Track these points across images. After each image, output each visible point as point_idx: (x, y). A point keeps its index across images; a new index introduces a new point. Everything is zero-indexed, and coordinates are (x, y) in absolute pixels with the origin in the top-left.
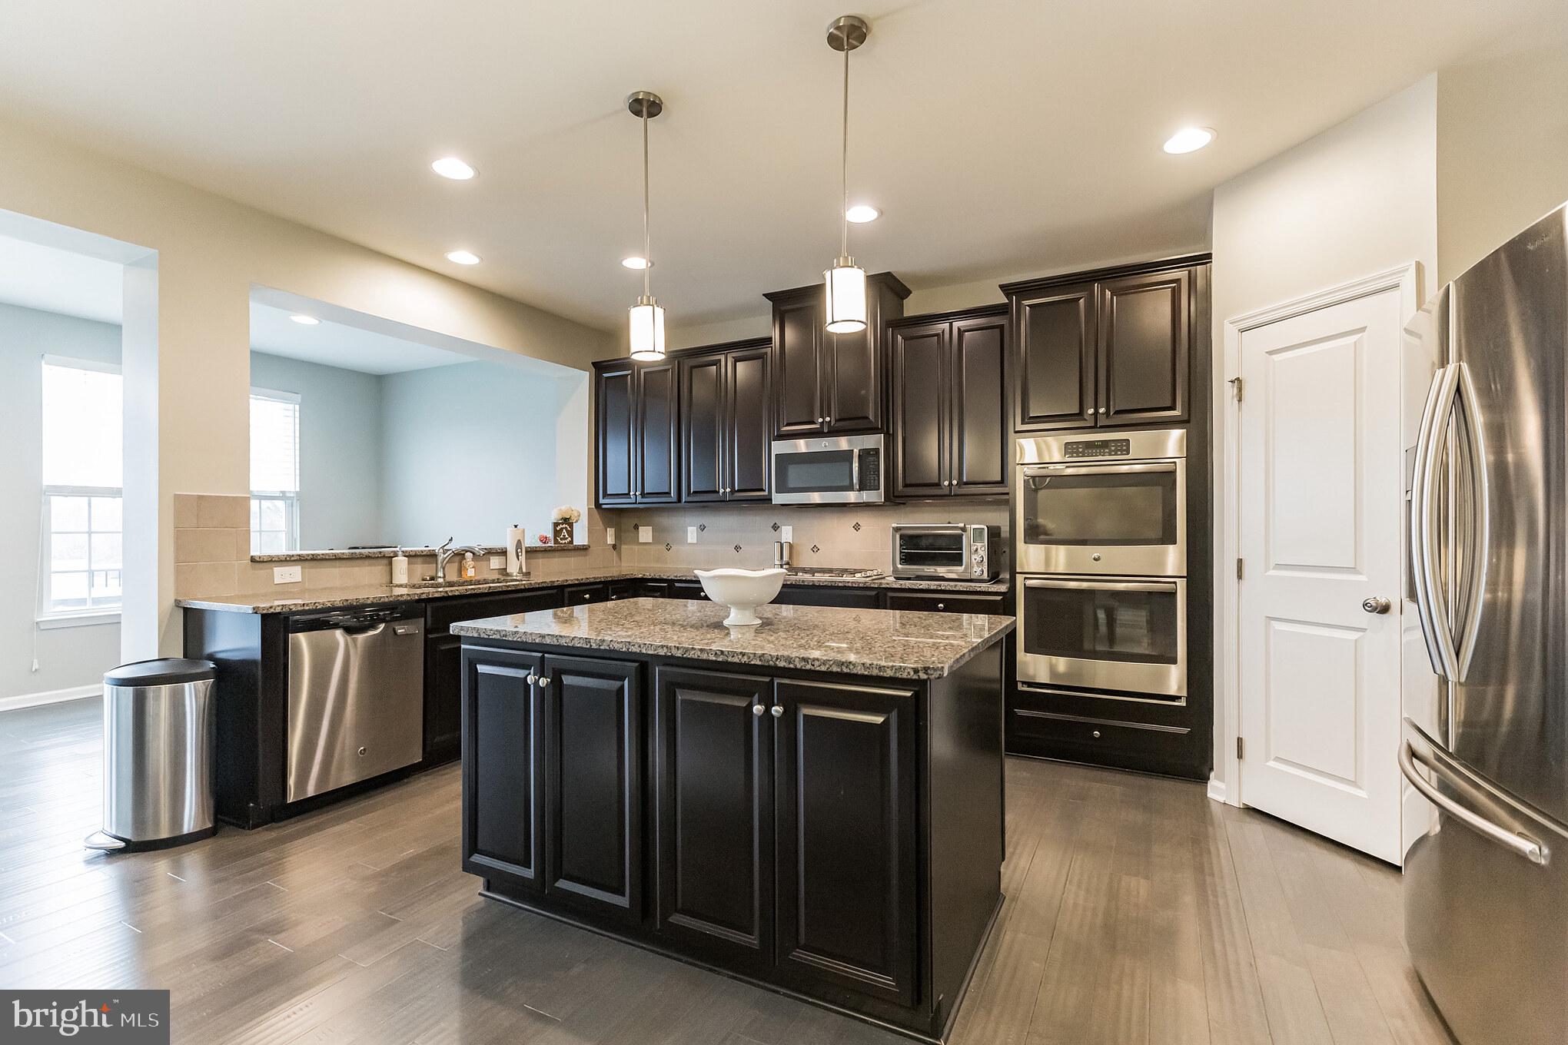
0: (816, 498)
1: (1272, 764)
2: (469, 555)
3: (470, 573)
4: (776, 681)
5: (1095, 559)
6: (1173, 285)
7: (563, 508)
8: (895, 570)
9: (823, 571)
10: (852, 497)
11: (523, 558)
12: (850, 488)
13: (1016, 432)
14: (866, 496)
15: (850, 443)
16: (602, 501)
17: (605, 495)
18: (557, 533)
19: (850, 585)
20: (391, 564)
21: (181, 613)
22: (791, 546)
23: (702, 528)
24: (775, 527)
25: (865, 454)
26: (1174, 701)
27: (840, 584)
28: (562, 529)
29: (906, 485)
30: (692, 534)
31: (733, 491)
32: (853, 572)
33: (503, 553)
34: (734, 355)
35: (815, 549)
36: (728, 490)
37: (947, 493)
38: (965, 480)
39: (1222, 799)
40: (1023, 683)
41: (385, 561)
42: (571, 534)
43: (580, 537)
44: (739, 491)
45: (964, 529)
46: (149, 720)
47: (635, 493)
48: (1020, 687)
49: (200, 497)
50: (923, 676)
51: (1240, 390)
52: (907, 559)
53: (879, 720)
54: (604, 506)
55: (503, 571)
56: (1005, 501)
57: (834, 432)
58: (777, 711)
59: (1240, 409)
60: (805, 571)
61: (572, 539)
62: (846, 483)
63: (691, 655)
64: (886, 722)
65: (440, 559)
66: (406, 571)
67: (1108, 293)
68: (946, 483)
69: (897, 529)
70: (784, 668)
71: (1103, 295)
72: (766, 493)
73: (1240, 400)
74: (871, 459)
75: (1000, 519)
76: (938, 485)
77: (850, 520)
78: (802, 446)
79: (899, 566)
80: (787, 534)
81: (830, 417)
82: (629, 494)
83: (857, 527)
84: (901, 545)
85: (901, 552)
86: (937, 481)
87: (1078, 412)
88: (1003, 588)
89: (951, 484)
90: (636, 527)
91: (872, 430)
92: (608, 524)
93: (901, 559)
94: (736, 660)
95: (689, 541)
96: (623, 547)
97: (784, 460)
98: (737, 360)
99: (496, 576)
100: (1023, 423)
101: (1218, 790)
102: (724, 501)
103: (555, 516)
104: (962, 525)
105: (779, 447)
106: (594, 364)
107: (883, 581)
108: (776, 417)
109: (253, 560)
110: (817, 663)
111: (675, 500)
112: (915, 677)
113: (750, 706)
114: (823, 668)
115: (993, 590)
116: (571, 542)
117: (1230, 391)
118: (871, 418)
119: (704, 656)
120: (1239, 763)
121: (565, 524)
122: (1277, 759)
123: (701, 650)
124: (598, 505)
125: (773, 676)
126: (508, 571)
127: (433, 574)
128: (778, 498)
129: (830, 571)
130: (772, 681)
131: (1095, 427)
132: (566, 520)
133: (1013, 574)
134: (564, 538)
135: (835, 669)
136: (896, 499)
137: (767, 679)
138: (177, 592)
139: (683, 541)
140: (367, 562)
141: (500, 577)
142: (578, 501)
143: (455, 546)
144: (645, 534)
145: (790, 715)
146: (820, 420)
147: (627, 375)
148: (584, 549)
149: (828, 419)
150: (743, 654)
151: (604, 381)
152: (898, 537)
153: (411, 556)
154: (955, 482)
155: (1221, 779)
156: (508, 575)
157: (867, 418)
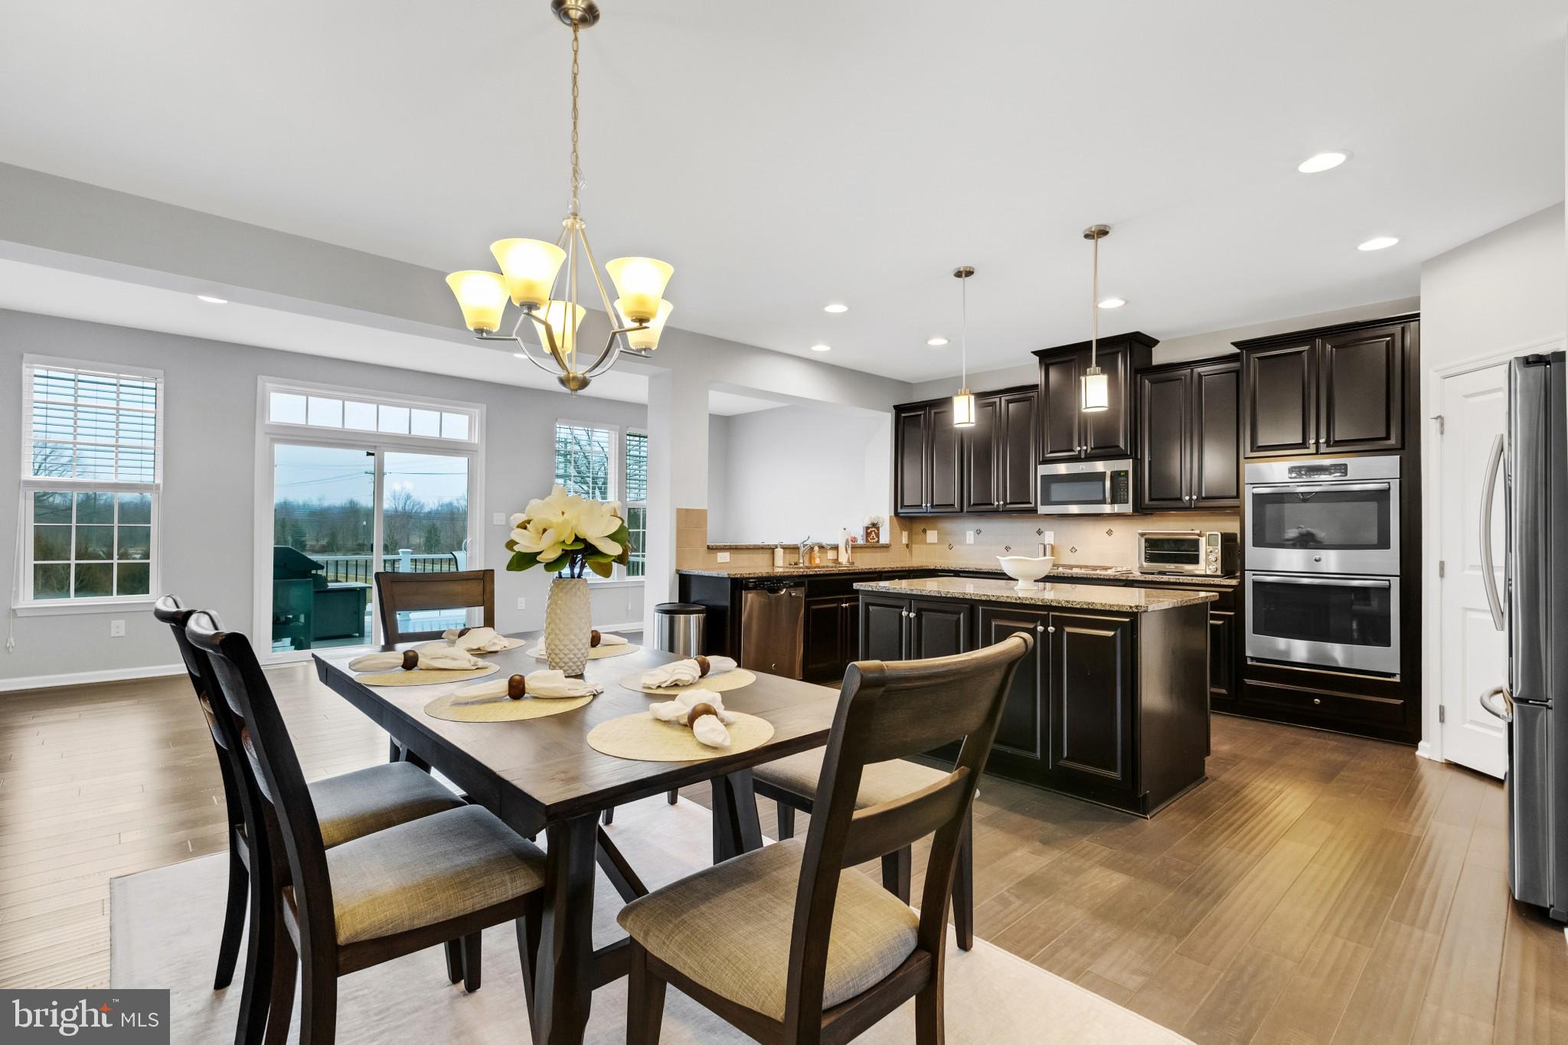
0: (1074, 509)
1: (1468, 726)
2: (816, 548)
3: (817, 561)
4: (1051, 613)
5: (1316, 560)
6: (1388, 339)
7: (873, 516)
8: (1141, 567)
9: (1080, 567)
10: (1107, 509)
11: (849, 551)
12: (1103, 502)
13: (1246, 458)
14: (1117, 508)
15: (1105, 466)
16: (899, 510)
17: (903, 506)
18: (868, 534)
19: (1102, 577)
20: (773, 553)
21: (678, 576)
22: (1053, 547)
23: (979, 532)
24: (1040, 532)
25: (1115, 475)
26: (1390, 677)
27: (1094, 577)
28: (871, 532)
29: (1151, 499)
30: (970, 537)
31: (1005, 503)
32: (1106, 569)
33: (836, 548)
34: (1007, 398)
35: (1073, 550)
36: (1002, 503)
37: (1188, 505)
38: (1204, 495)
39: (1427, 756)
40: (1252, 659)
41: (770, 551)
42: (878, 535)
43: (884, 539)
44: (1010, 503)
45: (1200, 535)
46: (676, 635)
47: (926, 505)
48: (1249, 663)
49: (687, 510)
50: (1135, 610)
51: (1442, 425)
52: (1151, 558)
53: (1111, 633)
54: (901, 515)
55: (836, 561)
56: (1237, 511)
57: (1090, 458)
58: (1051, 630)
59: (1442, 440)
60: (1064, 566)
61: (878, 538)
62: (1100, 497)
63: (1001, 600)
64: (1115, 635)
65: (802, 549)
66: (782, 558)
67: (1329, 347)
68: (1187, 498)
69: (1142, 535)
70: (1056, 606)
71: (1324, 347)
72: (1033, 505)
73: (1442, 433)
74: (1122, 479)
75: (1231, 526)
76: (1180, 499)
77: (1102, 528)
78: (1062, 469)
79: (1145, 564)
80: (1049, 537)
81: (1087, 446)
82: (921, 506)
83: (1110, 533)
84: (1146, 547)
85: (1145, 552)
86: (1179, 496)
87: (1301, 442)
88: (1234, 582)
89: (1191, 499)
90: (924, 531)
91: (1121, 456)
92: (903, 528)
93: (1146, 558)
94: (1028, 602)
95: (968, 542)
96: (914, 546)
97: (1049, 480)
98: (1009, 402)
99: (831, 564)
100: (1252, 451)
101: (1425, 750)
102: (998, 511)
103: (867, 523)
104: (1198, 532)
105: (1044, 470)
106: (894, 407)
107: (1130, 575)
108: (1040, 447)
109: (708, 547)
110: (1074, 604)
111: (959, 510)
112: (1130, 610)
113: (1036, 627)
114: (1078, 606)
115: (1225, 583)
116: (878, 541)
117: (1435, 425)
118: (1122, 445)
119: (1009, 600)
120: (1442, 727)
121: (873, 529)
122: (1472, 722)
123: (1007, 597)
124: (896, 514)
125: (1049, 611)
126: (840, 560)
127: (796, 561)
128: (1042, 510)
129: (1086, 567)
130: (1049, 614)
131: (1317, 453)
132: (874, 525)
133: (1243, 570)
134: (873, 539)
135: (1085, 606)
136: (1141, 510)
137: (1046, 613)
138: (677, 566)
139: (963, 542)
140: (761, 551)
141: (834, 565)
142: (882, 510)
143: (809, 542)
144: (932, 536)
145: (1059, 631)
146: (1079, 448)
147: (921, 415)
148: (886, 547)
149: (1085, 448)
150: (1032, 599)
151: (902, 419)
152: (1143, 540)
153: (785, 548)
154: (1195, 497)
155: (1428, 741)
156: (839, 563)
157: (1118, 446)
